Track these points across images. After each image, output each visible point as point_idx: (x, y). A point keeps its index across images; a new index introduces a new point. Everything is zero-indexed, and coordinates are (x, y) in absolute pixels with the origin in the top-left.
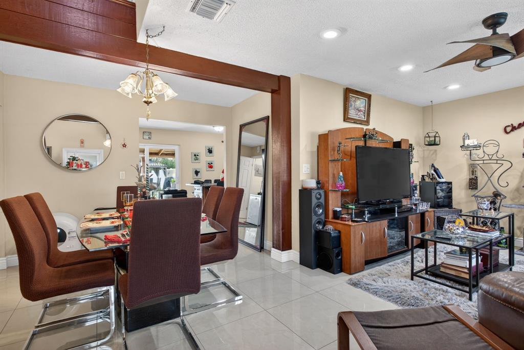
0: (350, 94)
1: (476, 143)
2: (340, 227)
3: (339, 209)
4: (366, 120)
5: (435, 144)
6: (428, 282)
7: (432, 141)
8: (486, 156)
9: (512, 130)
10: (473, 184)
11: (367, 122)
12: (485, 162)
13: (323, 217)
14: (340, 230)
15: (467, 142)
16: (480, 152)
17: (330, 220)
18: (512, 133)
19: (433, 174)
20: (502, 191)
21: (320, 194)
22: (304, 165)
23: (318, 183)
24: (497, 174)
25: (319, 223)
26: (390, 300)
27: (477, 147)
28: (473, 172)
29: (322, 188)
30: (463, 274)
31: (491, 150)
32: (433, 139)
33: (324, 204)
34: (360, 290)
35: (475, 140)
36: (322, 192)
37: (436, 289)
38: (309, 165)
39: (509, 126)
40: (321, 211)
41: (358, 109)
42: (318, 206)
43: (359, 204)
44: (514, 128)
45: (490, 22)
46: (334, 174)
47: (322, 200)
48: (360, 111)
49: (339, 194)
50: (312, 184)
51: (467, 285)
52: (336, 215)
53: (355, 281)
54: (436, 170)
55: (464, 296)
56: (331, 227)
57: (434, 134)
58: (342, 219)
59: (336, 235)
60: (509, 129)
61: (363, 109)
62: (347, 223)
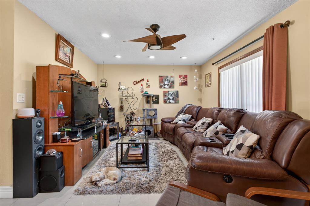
0: (61, 41)
1: (125, 88)
2: (61, 149)
3: (58, 133)
4: (70, 63)
5: (105, 87)
6: (125, 169)
7: (104, 84)
8: (128, 94)
9: (136, 84)
10: (122, 109)
11: (71, 65)
12: (128, 97)
13: (43, 143)
14: (62, 151)
15: (121, 87)
16: (126, 93)
17: (50, 144)
18: (136, 85)
19: (105, 104)
20: (134, 111)
21: (40, 123)
22: (18, 94)
23: (36, 112)
24: (132, 103)
25: (39, 149)
26: (113, 193)
27: (125, 90)
28: (121, 102)
29: (41, 116)
30: (139, 157)
31: (130, 92)
32: (105, 83)
33: (44, 130)
34: (88, 196)
35: (124, 86)
36: (42, 119)
37: (131, 172)
38: (24, 94)
39: (135, 81)
40: (41, 138)
41: (65, 54)
42: (39, 134)
43: (74, 126)
44: (137, 83)
45: (154, 27)
46: (53, 104)
47: (42, 128)
48: (67, 56)
49: (57, 120)
50: (30, 112)
51: (143, 163)
52: (55, 139)
53: (82, 189)
54: (107, 101)
55: (145, 170)
56: (54, 150)
57: (105, 81)
58: (63, 141)
59: (59, 156)
60: (135, 83)
61: (68, 55)
62: (67, 144)
